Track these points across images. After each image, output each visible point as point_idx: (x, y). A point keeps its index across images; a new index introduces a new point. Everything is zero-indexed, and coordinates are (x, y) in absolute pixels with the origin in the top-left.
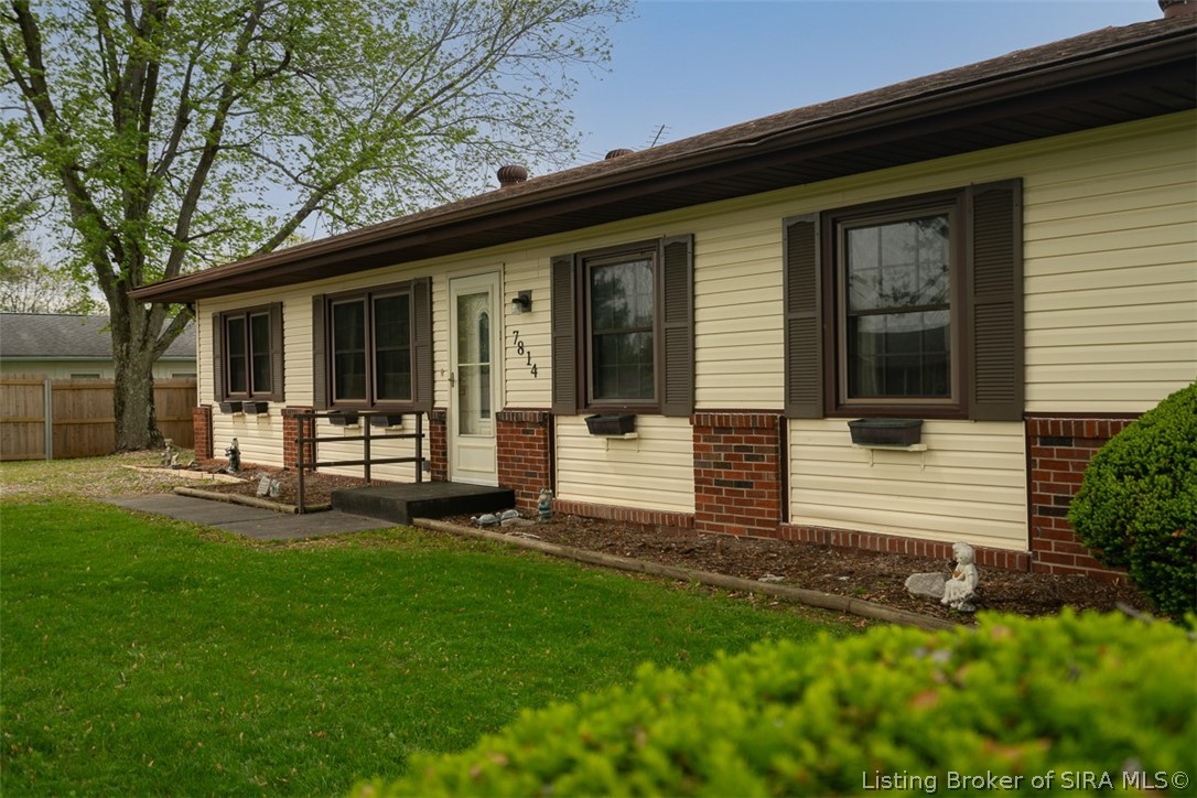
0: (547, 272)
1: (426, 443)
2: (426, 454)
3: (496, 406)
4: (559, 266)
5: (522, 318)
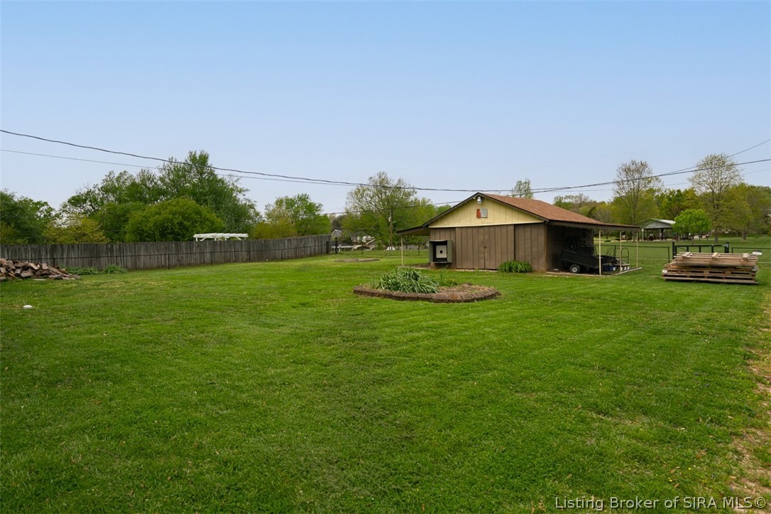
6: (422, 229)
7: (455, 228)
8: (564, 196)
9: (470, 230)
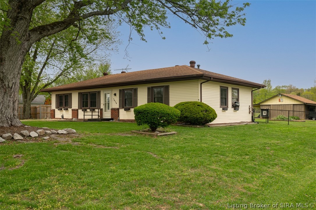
0: (119, 91)
1: (99, 113)
2: (99, 115)
3: (110, 108)
4: (120, 91)
5: (115, 97)
6: (257, 105)
7: (270, 105)
8: (281, 86)
9: (277, 106)
